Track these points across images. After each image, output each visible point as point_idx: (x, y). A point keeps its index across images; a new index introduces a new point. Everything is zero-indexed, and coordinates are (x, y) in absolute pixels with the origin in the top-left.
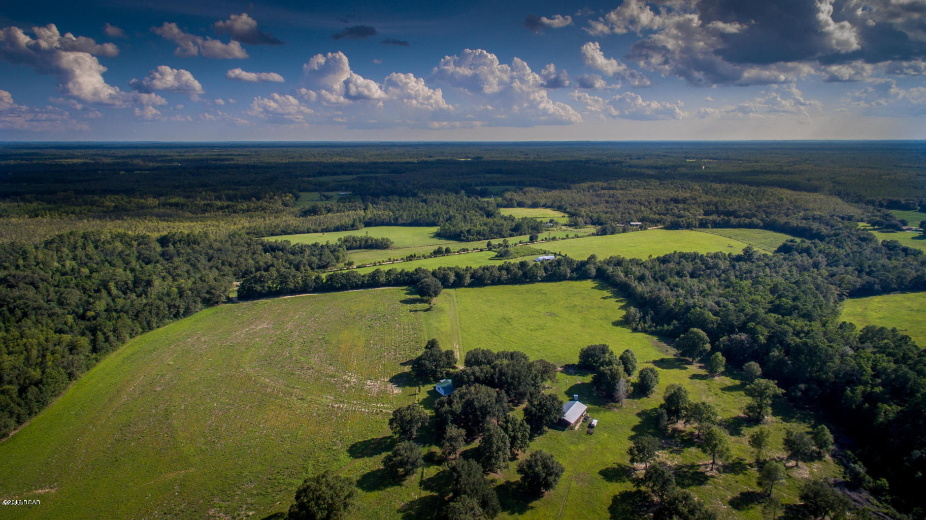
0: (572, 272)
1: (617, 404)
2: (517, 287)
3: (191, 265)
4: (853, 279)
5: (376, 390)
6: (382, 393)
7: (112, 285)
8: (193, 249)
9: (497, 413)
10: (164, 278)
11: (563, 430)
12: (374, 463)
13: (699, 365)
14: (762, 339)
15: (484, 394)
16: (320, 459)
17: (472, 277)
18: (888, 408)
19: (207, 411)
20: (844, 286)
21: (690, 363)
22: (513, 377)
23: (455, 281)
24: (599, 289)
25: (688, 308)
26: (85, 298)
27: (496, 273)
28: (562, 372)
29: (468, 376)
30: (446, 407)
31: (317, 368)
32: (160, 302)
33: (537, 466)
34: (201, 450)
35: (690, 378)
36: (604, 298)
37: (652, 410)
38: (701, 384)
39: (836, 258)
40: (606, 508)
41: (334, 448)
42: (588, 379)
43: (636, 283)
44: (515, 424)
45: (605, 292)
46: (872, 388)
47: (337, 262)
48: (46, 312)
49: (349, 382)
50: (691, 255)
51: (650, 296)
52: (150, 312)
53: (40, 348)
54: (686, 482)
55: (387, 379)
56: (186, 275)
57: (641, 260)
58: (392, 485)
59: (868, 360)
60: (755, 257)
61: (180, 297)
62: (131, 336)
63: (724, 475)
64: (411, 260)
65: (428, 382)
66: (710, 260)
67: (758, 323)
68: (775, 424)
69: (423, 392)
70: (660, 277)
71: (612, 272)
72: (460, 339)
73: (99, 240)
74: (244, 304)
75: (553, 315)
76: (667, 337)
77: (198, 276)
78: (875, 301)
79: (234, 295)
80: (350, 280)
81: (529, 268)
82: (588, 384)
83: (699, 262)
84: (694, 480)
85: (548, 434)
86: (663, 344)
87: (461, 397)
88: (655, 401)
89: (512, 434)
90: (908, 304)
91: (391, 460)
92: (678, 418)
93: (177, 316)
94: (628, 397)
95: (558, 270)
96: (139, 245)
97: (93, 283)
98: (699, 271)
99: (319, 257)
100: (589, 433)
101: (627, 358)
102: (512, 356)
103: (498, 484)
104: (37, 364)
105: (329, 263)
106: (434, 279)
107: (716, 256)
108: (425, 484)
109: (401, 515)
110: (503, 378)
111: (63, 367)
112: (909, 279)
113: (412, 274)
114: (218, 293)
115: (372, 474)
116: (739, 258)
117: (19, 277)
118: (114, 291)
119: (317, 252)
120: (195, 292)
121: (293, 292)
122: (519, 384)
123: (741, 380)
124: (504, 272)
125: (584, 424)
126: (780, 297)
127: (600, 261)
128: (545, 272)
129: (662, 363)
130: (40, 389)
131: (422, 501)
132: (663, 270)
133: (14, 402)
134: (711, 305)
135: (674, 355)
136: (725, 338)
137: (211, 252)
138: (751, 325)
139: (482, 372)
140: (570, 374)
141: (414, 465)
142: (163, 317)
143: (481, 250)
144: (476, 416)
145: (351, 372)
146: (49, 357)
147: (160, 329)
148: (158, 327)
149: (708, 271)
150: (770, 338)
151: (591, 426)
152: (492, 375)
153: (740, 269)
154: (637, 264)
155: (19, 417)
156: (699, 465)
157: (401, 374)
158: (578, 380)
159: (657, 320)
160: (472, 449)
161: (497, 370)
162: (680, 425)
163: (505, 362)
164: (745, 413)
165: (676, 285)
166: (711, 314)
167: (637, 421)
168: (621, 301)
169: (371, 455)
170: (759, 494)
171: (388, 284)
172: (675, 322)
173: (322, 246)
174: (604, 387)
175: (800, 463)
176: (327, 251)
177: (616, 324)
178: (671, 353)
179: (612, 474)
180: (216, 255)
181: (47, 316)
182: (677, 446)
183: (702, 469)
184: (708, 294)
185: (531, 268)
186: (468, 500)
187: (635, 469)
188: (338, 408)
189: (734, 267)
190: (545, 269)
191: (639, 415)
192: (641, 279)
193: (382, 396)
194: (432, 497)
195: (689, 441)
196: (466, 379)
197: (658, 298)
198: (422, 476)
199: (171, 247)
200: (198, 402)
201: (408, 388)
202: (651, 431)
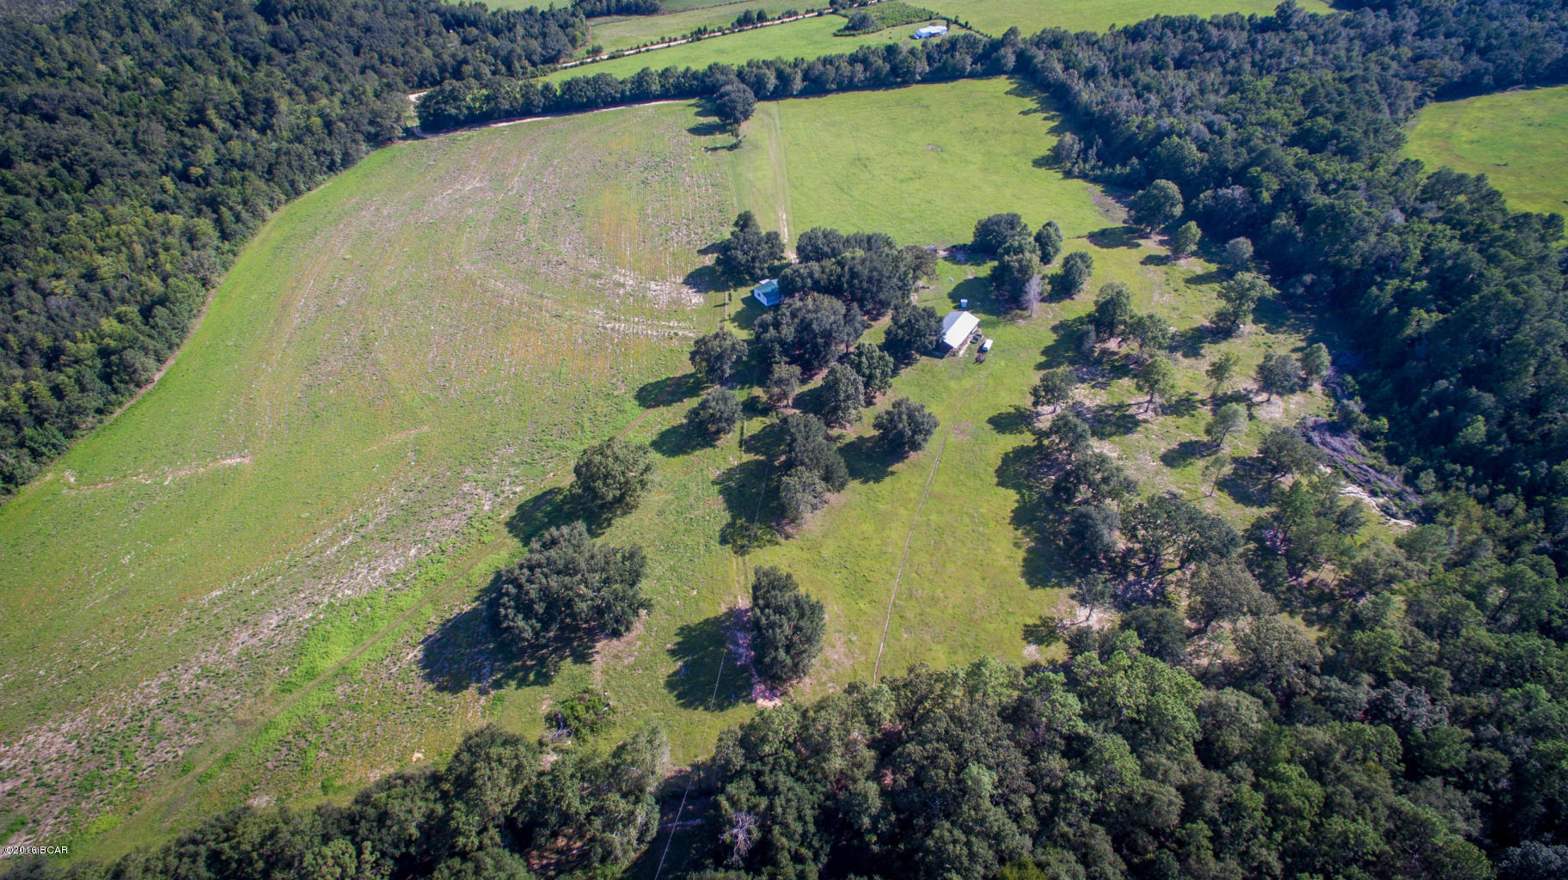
0: (974, 62)
1: (1026, 313)
2: (881, 95)
3: (328, 63)
4: (1450, 66)
5: (664, 298)
6: (675, 302)
7: (211, 114)
8: (322, 29)
9: (846, 338)
10: (290, 93)
11: (942, 358)
12: (674, 415)
13: (1160, 238)
14: (1266, 197)
15: (829, 309)
16: (598, 410)
17: (805, 77)
18: (1425, 316)
19: (424, 338)
20: (1432, 80)
21: (1146, 236)
22: (870, 280)
23: (776, 87)
24: (1018, 95)
25: (1159, 136)
26: (176, 138)
27: (846, 69)
28: (945, 259)
29: (803, 279)
30: (772, 331)
31: (571, 261)
32: (300, 147)
33: (901, 420)
34: (430, 399)
35: (1142, 263)
36: (1024, 113)
37: (1075, 320)
38: (1156, 273)
39: (1436, 19)
40: (992, 470)
41: (616, 393)
42: (985, 270)
43: (1082, 82)
44: (872, 358)
45: (1027, 100)
46: (1412, 282)
47: (574, 47)
48: (123, 171)
49: (623, 285)
50: (1184, 21)
51: (1100, 111)
52: (290, 165)
53: (143, 240)
54: (1108, 429)
55: (680, 280)
56: (326, 87)
57: (1095, 34)
58: (703, 447)
59: (1421, 235)
60: (1295, 20)
61: (330, 134)
62: (273, 209)
63: (1161, 419)
64: (699, 39)
65: (741, 283)
66: (1214, 32)
67: (1265, 169)
68: (1253, 338)
69: (736, 299)
70: (1123, 71)
71: (1043, 62)
72: (789, 203)
73: (155, 11)
74: (434, 141)
75: (938, 148)
76: (1117, 187)
77: (347, 87)
78: (1477, 108)
79: (414, 123)
80: (601, 90)
81: (901, 57)
82: (985, 278)
83: (1196, 36)
84: (1119, 427)
85: (918, 365)
86: (1110, 200)
87: (793, 315)
88: (1082, 304)
89: (867, 372)
90: (1528, 110)
91: (698, 414)
92: (1111, 335)
93: (332, 168)
94: (1043, 300)
95: (950, 60)
96: (227, 18)
97: (179, 109)
98: (1194, 54)
99: (540, 39)
100: (979, 361)
101: (1049, 236)
102: (869, 242)
103: (847, 440)
104: (149, 267)
105: (559, 51)
106: (742, 86)
107: (1226, 23)
108: (747, 444)
109: (717, 488)
110: (856, 281)
111: (190, 271)
112: (1548, 61)
113: (705, 74)
114: (388, 123)
115: (674, 430)
116: (1266, 26)
117: (53, 100)
118: (219, 124)
119: (535, 31)
120: (351, 123)
121: (510, 115)
122: (880, 289)
123: (1219, 263)
124: (859, 67)
125: (973, 346)
126: (1315, 113)
127: (1024, 40)
128: (929, 65)
129: (1103, 238)
130: (171, 311)
131: (743, 467)
132: (1131, 56)
133: (142, 333)
134: (1198, 130)
135: (1124, 222)
136: (1209, 192)
137: (353, 32)
138: (1255, 170)
139: (823, 272)
140: (958, 262)
141: (730, 421)
142: (313, 172)
143: (820, 14)
144: (815, 345)
145: (624, 267)
146: (163, 256)
147: (313, 192)
148: (309, 189)
149: (1208, 55)
150: (1278, 197)
151: (982, 350)
152: (839, 277)
153: (1265, 48)
154: (1088, 43)
155: (157, 353)
156: (1130, 405)
157: (700, 269)
158: (970, 272)
159: (1106, 158)
160: (810, 391)
161: (846, 268)
162: (1112, 345)
163: (860, 253)
164: (1211, 322)
165: (1148, 88)
166: (1194, 147)
167: (1050, 339)
168: (1051, 118)
169: (668, 403)
170: (1204, 445)
171: (665, 95)
172: (1135, 161)
173: (543, 14)
174: (1007, 287)
175: (1274, 398)
176: (553, 28)
177: (1038, 163)
178: (1118, 216)
179: (1003, 423)
180: (365, 42)
181: (129, 177)
182: (1103, 376)
183: (1132, 411)
184: (1196, 107)
185: (905, 59)
186: (807, 474)
187: (1038, 414)
188: (612, 329)
189: (1253, 43)
190: (930, 58)
191: (1055, 329)
192: (1091, 74)
193: (675, 308)
194: (757, 462)
195: (1121, 368)
196: (799, 284)
197: (1113, 115)
198: (742, 434)
199: (284, 23)
200: (406, 323)
201: (712, 293)
202: (1070, 354)
